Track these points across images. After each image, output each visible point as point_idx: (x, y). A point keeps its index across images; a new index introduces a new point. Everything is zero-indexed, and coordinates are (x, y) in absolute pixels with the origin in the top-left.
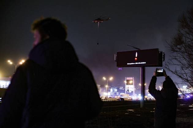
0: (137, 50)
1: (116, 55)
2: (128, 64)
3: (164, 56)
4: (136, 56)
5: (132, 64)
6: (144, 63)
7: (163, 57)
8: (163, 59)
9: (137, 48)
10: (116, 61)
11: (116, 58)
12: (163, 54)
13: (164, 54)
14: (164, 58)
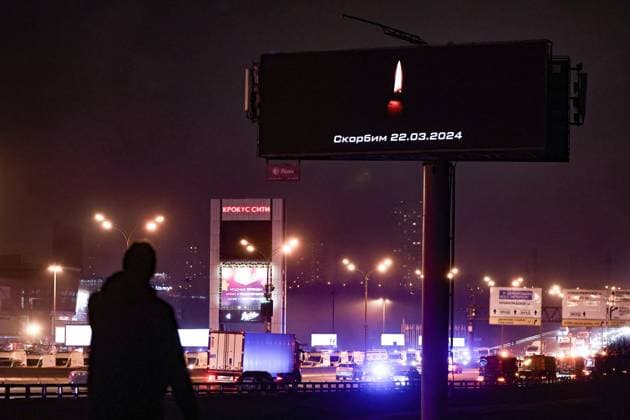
0: (407, 44)
1: (252, 72)
2: (339, 139)
3: (581, 88)
4: (398, 85)
5: (367, 138)
6: (450, 136)
7: (573, 94)
8: (573, 110)
9: (402, 36)
10: (252, 114)
11: (252, 95)
12: (574, 77)
13: (583, 77)
14: (580, 103)
